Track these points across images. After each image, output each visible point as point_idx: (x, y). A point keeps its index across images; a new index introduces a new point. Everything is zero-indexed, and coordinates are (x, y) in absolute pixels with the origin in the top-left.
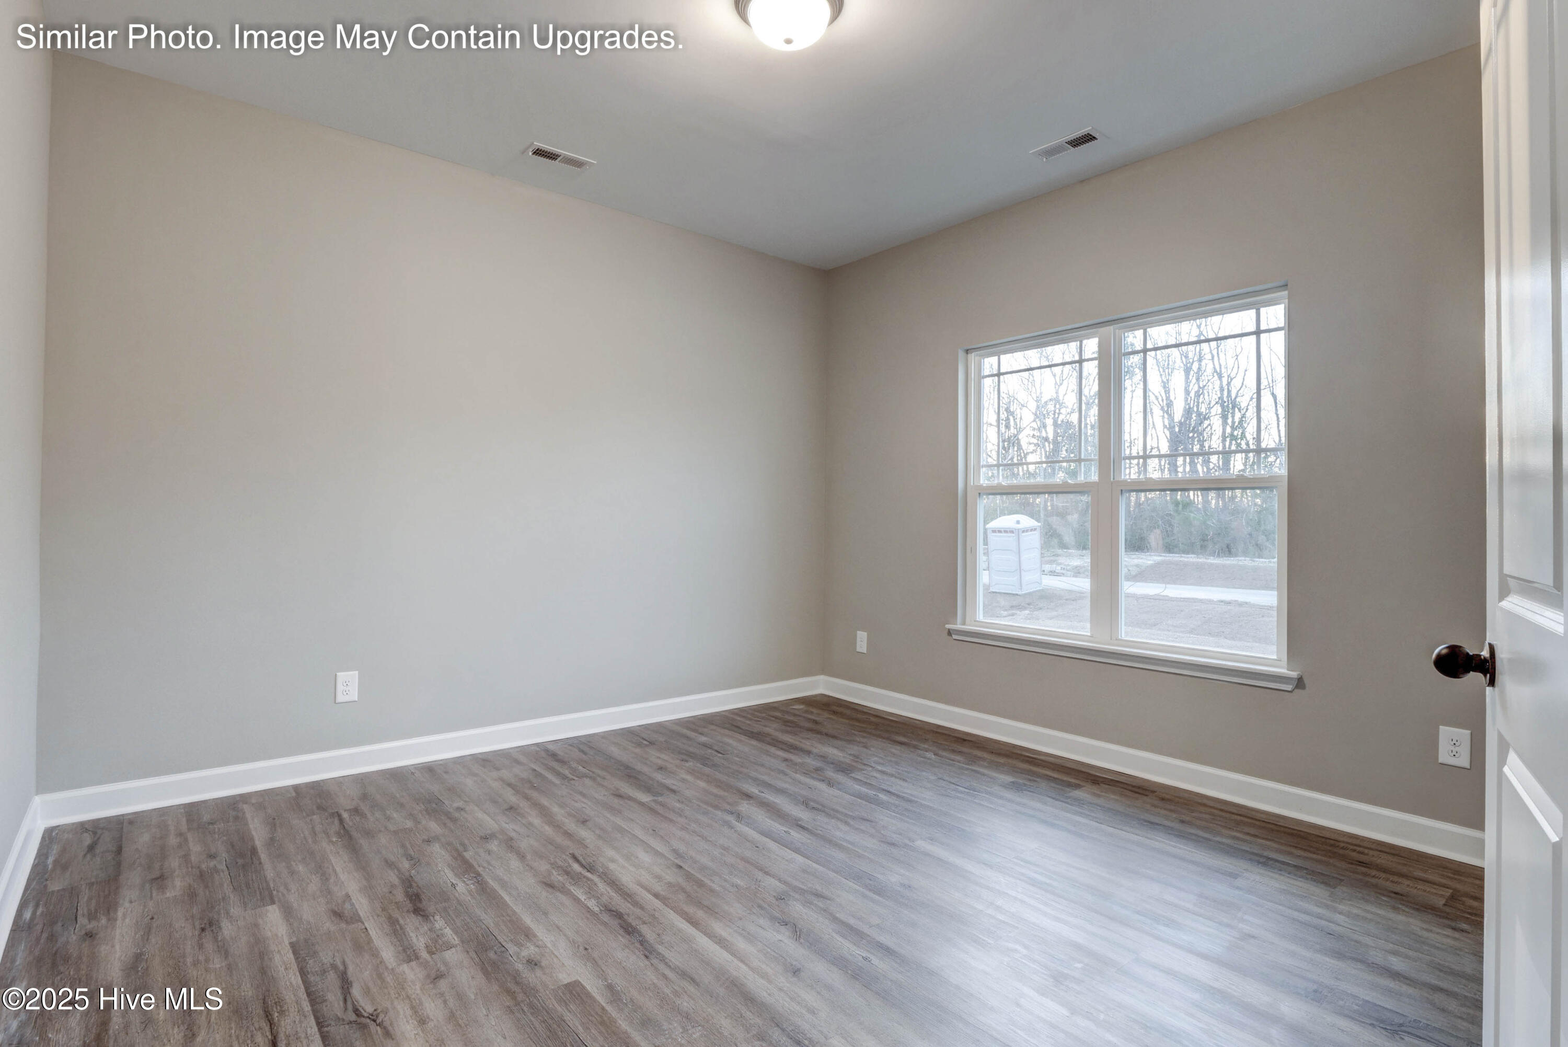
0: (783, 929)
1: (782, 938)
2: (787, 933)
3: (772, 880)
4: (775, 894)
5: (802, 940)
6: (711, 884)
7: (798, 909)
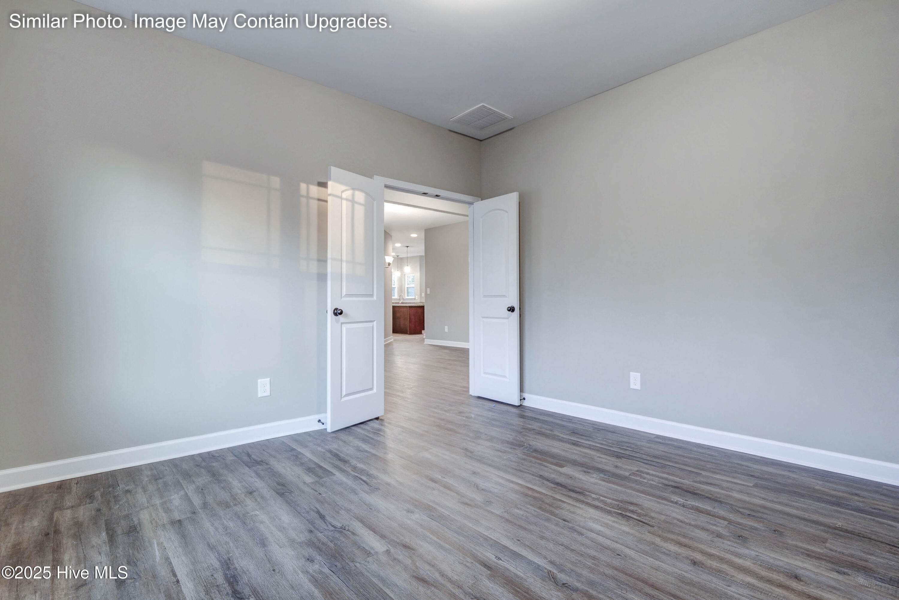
0: (484, 488)
1: (483, 484)
2: (481, 486)
3: (498, 513)
4: (493, 504)
5: (473, 483)
6: (535, 509)
7: (478, 498)
